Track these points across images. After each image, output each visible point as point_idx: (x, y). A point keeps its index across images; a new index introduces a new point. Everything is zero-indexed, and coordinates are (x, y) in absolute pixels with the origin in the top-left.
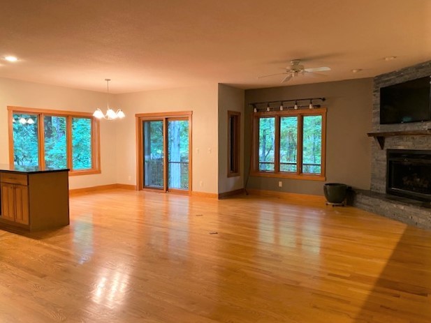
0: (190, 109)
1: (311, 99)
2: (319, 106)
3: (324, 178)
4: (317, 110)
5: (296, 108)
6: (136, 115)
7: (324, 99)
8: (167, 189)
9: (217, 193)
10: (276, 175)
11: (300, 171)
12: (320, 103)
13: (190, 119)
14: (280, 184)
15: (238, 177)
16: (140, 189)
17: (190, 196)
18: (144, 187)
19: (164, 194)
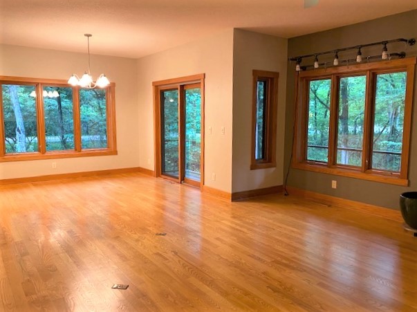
0: (201, 72)
1: (385, 43)
2: (402, 55)
3: (406, 182)
4: (398, 62)
5: (359, 59)
6: (153, 83)
7: (412, 42)
9: (231, 192)
10: (328, 170)
11: (368, 166)
12: (405, 47)
13: (202, 87)
14: (334, 184)
15: (273, 169)
16: (158, 176)
17: (202, 192)
18: (162, 174)
19: (179, 185)
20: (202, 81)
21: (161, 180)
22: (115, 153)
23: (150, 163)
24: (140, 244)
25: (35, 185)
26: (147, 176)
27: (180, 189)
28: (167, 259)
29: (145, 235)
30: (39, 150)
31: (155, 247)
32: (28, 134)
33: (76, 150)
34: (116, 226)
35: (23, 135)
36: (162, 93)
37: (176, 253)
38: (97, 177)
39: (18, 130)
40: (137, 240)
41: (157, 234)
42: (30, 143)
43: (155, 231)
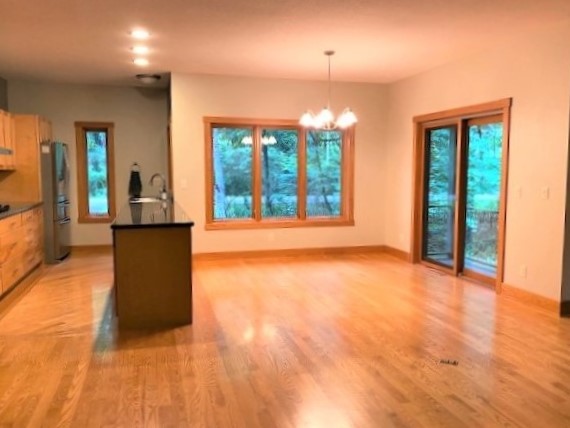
0: (503, 95)
6: (415, 118)
8: (461, 269)
9: (559, 300)
13: (505, 120)
16: (416, 261)
17: (498, 293)
18: (423, 259)
19: (454, 280)
20: (505, 112)
21: (422, 268)
22: (351, 223)
23: (404, 240)
24: (419, 374)
25: (248, 263)
26: (396, 259)
27: (454, 284)
28: (474, 411)
29: (423, 360)
30: (253, 216)
31: (446, 383)
32: (228, 192)
33: (299, 217)
34: (373, 338)
35: (222, 194)
36: (428, 132)
37: (486, 402)
38: (325, 257)
39: (217, 188)
40: (413, 367)
41: (442, 362)
42: (229, 205)
43: (438, 356)
